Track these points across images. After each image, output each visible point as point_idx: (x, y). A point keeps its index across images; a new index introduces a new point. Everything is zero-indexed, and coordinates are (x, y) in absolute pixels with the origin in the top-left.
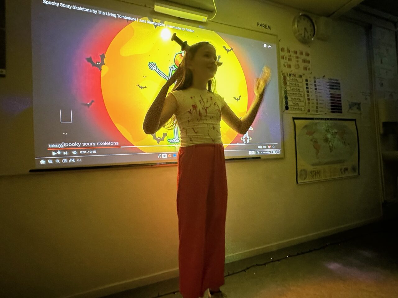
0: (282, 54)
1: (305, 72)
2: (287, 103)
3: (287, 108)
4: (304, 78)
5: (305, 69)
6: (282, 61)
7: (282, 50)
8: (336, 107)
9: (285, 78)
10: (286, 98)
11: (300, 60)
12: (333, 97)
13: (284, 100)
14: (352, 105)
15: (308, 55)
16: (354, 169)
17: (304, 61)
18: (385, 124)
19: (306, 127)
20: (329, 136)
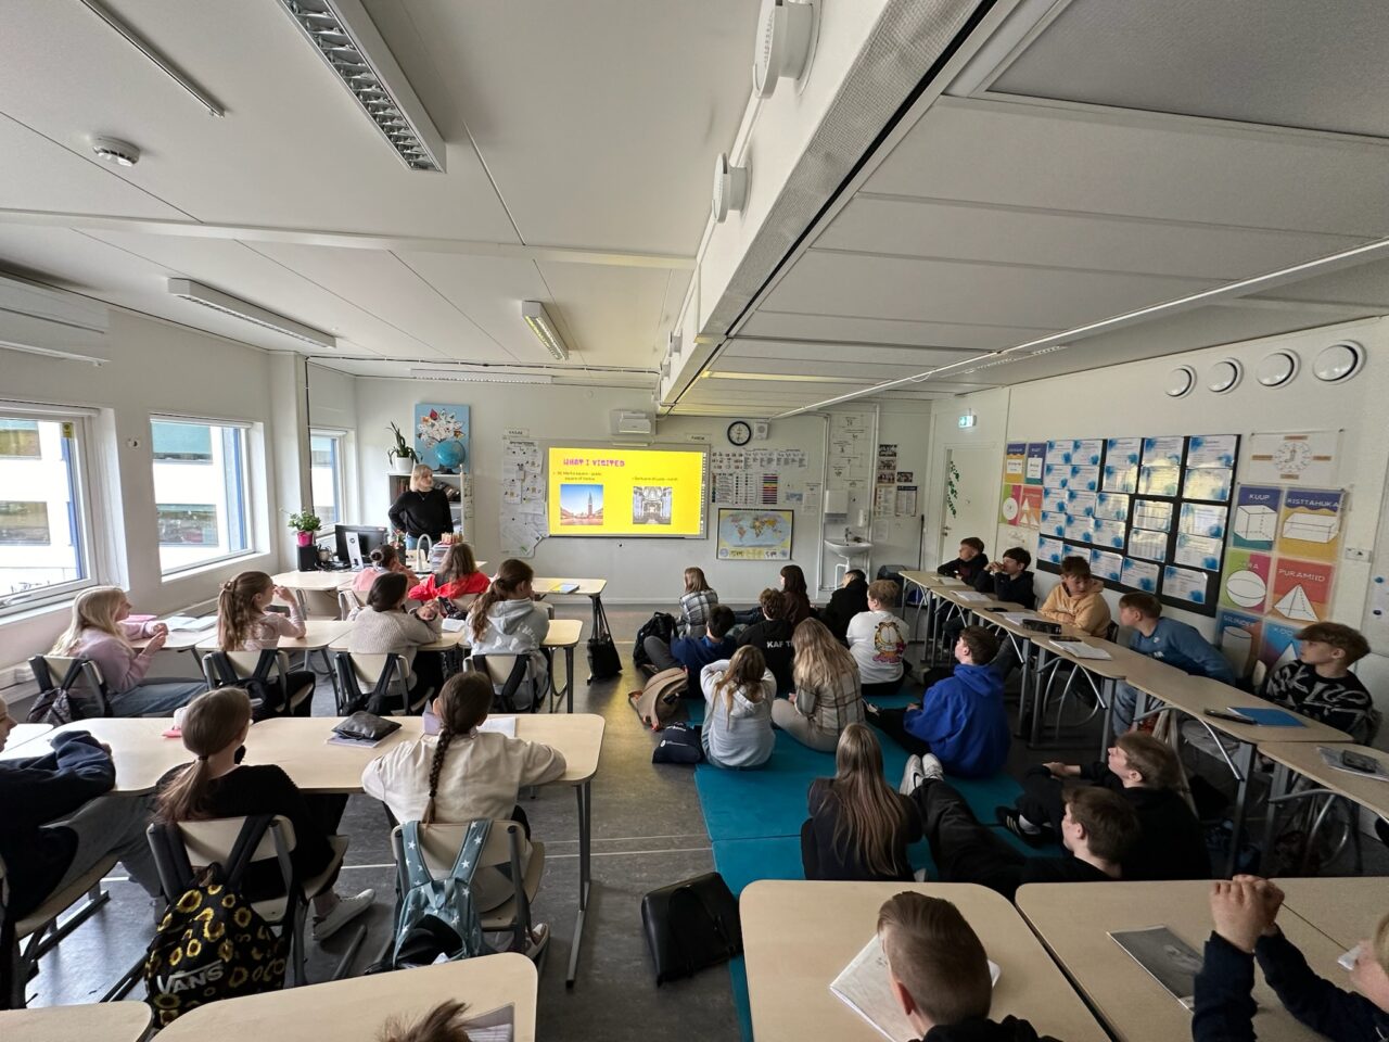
0: (713, 458)
1: (738, 471)
2: (714, 497)
3: (714, 501)
4: (735, 476)
5: (737, 467)
6: (713, 464)
7: (714, 454)
8: (770, 497)
9: (714, 477)
10: (714, 493)
11: (732, 462)
12: (766, 489)
13: (711, 494)
14: (789, 497)
15: (741, 455)
16: (784, 554)
17: (736, 461)
18: (828, 515)
19: (732, 515)
20: (757, 524)
